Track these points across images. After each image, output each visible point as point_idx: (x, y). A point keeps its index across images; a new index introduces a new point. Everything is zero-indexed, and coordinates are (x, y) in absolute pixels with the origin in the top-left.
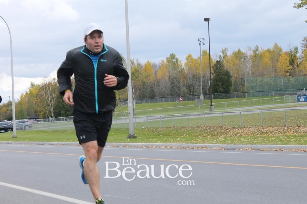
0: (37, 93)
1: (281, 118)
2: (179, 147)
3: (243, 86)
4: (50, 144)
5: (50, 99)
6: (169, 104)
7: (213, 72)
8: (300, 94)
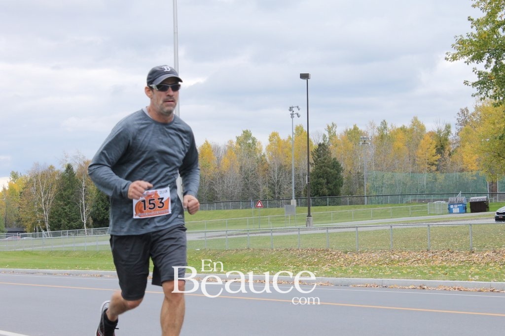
0: (22, 190)
1: (421, 239)
3: (361, 185)
5: (43, 200)
6: (240, 213)
7: (313, 162)
8: (454, 202)
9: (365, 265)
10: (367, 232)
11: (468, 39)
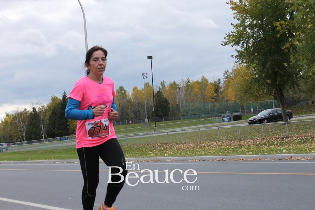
0: (11, 121)
1: (214, 135)
2: (136, 161)
3: (179, 110)
4: (25, 163)
5: (22, 126)
6: (120, 127)
7: (155, 100)
8: (225, 116)
9: (187, 150)
10: (186, 133)
11: (232, 34)
